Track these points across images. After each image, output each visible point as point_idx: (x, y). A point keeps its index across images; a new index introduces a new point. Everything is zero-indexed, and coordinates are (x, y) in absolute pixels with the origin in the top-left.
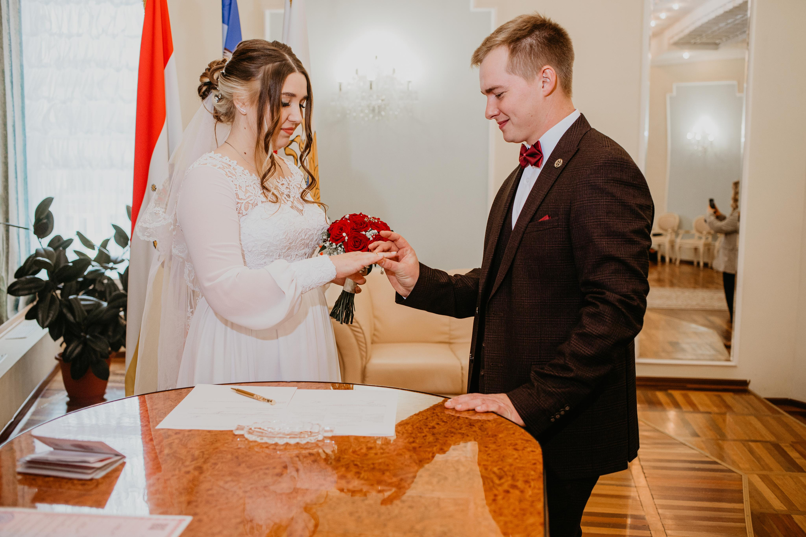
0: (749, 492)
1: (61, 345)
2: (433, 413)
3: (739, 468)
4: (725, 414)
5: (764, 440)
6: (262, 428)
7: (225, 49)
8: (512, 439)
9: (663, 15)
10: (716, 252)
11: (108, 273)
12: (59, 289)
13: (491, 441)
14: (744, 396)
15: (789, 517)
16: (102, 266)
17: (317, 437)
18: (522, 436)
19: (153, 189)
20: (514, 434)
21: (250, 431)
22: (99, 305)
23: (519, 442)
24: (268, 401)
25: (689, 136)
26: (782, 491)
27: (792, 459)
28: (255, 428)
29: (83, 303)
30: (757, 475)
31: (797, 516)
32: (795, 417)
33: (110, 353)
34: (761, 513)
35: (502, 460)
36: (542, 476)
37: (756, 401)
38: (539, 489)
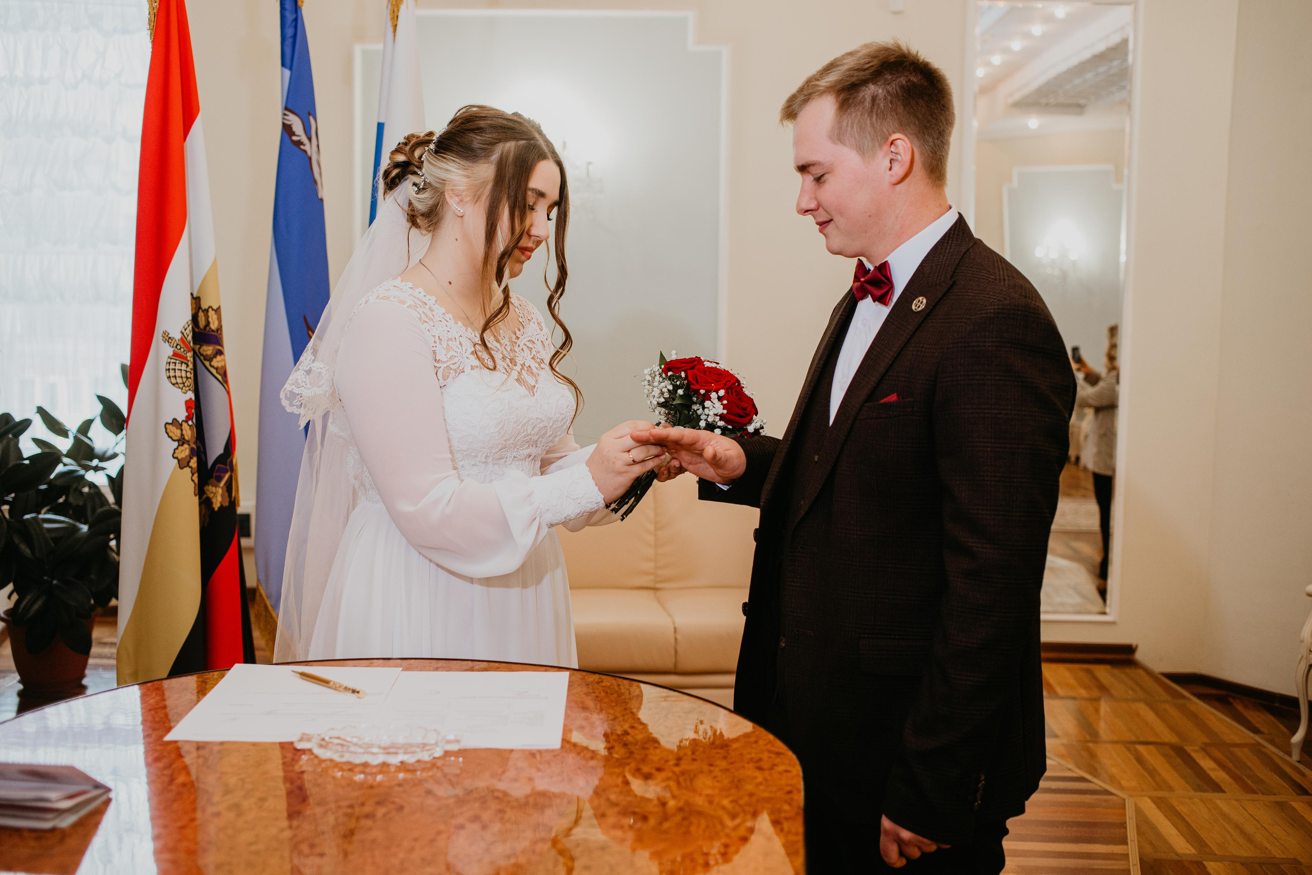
0: (1137, 826)
1: (9, 597)
2: (625, 709)
3: (1122, 788)
4: (1097, 700)
5: (1159, 740)
6: (342, 736)
7: (286, 109)
8: (754, 751)
9: (997, 60)
10: (1082, 437)
11: (90, 476)
12: (7, 503)
13: (718, 756)
14: (1128, 670)
15: (1200, 865)
16: (80, 465)
17: (433, 751)
18: (769, 747)
19: (164, 339)
20: (756, 742)
21: (323, 743)
22: (77, 530)
23: (765, 756)
24: (354, 691)
25: (1039, 253)
26: (1187, 823)
27: (1204, 771)
28: (331, 738)
29: (46, 526)
30: (1150, 797)
31: (1212, 864)
32: (1208, 704)
33: (92, 608)
34: (1156, 860)
35: (737, 787)
36: (801, 812)
37: (1147, 678)
38: (797, 834)
